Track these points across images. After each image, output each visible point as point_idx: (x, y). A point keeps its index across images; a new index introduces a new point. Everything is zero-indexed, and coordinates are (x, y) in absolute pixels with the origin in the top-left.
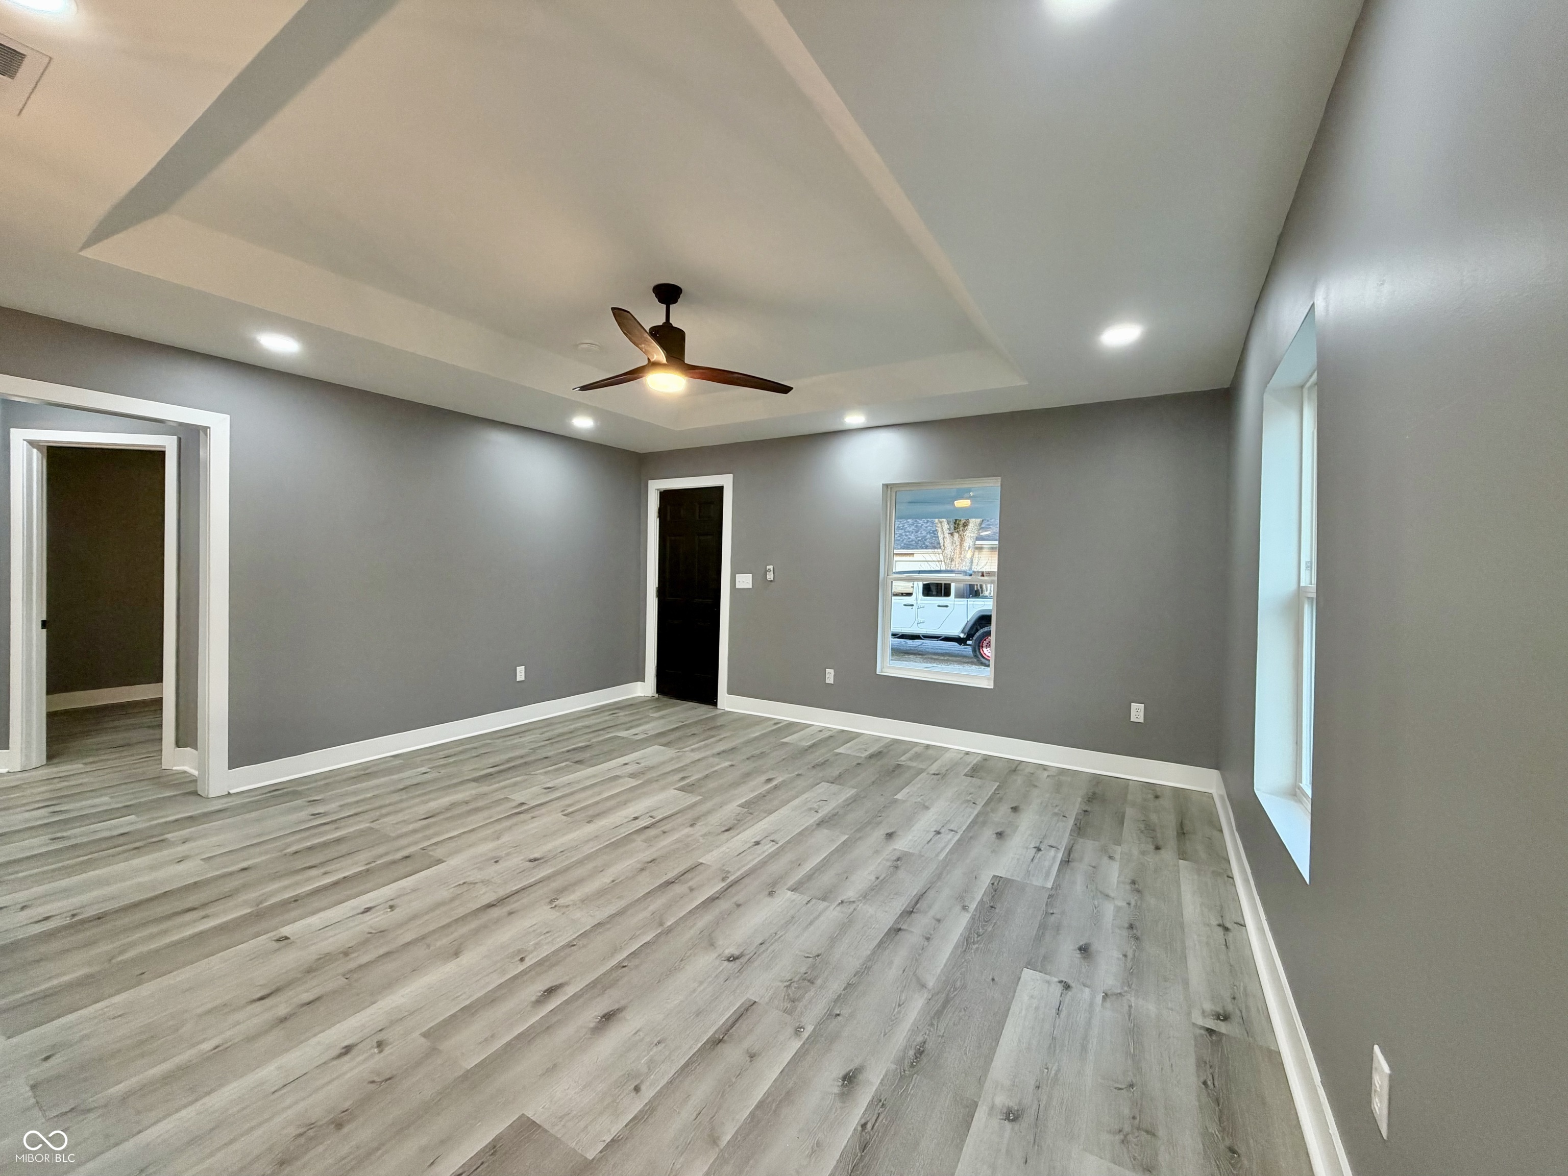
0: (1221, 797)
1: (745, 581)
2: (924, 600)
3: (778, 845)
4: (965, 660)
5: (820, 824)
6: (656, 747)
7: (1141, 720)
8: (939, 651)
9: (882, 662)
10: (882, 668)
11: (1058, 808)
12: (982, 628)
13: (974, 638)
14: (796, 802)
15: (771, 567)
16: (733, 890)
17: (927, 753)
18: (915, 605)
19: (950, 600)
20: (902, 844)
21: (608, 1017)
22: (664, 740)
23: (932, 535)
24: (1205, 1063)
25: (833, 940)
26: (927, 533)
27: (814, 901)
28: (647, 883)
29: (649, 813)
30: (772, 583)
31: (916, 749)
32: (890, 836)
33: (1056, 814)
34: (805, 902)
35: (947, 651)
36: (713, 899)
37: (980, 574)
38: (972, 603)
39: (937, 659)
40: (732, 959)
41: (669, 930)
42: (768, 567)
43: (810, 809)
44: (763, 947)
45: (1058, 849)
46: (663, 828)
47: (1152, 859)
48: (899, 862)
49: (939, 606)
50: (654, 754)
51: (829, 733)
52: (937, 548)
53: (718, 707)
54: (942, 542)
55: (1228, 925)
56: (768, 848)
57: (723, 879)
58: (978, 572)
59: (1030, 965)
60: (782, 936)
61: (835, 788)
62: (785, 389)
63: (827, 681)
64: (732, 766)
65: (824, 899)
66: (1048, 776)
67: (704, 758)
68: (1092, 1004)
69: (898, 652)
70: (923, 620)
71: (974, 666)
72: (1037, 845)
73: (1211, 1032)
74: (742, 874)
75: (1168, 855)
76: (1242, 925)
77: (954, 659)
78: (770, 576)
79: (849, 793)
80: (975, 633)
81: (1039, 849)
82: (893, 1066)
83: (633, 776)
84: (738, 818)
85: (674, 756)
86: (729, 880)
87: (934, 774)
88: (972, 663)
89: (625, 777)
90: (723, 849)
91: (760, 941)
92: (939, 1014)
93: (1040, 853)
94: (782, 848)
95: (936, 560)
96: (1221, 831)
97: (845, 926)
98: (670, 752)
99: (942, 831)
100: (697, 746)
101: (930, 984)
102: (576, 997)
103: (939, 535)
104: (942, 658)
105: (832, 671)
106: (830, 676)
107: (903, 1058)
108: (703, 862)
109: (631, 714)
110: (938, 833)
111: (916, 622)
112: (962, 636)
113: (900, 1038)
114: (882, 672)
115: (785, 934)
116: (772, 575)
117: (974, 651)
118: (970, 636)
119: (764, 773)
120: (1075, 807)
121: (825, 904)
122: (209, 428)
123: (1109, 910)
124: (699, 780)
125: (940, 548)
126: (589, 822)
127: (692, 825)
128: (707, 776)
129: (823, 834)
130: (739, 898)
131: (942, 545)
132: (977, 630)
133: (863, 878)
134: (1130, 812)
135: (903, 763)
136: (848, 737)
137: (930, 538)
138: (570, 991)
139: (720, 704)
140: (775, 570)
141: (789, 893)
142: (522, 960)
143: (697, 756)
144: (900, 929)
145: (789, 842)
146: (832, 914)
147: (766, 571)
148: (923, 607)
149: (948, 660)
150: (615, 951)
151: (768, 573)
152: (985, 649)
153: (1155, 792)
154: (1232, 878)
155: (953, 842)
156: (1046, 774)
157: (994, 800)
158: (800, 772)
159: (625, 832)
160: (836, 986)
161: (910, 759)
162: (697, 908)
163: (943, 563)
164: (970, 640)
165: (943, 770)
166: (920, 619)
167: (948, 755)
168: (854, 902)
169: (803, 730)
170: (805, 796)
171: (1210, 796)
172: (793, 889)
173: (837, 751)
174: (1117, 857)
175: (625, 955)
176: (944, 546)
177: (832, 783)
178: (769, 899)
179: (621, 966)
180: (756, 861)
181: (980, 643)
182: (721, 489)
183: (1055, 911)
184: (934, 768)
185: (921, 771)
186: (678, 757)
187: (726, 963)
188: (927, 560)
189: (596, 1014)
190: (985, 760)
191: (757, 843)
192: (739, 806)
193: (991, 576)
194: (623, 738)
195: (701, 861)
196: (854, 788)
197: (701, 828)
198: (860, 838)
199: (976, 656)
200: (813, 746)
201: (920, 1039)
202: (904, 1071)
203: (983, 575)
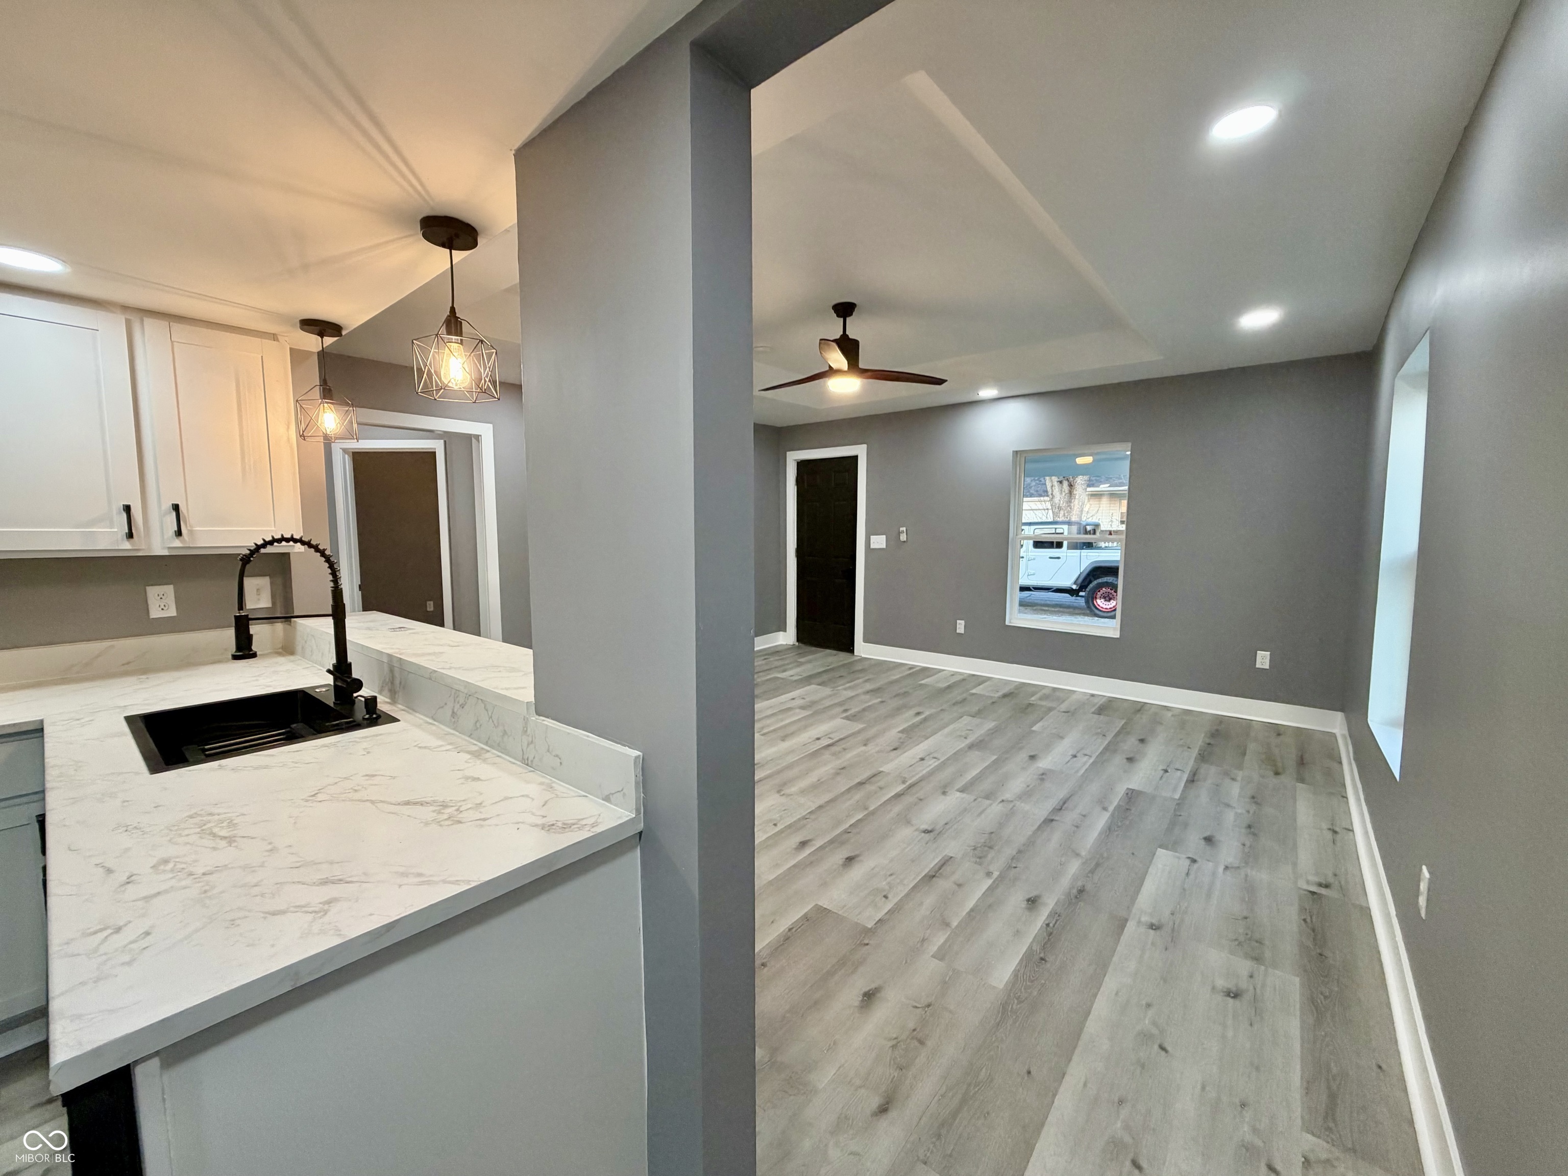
0: (1344, 736)
1: (879, 542)
2: (1034, 552)
3: (940, 762)
4: (1077, 611)
5: (971, 747)
6: (813, 686)
7: (1267, 667)
8: (1048, 602)
9: (1011, 614)
10: (1010, 620)
11: (1182, 741)
12: (1095, 579)
13: (1088, 590)
14: (946, 730)
15: (904, 529)
16: (914, 790)
17: (1055, 694)
18: (1025, 557)
19: (1063, 552)
20: (1044, 764)
21: (850, 860)
22: (819, 680)
23: (1038, 482)
24: (1306, 910)
25: (1001, 825)
26: (1032, 481)
27: (980, 799)
28: (843, 784)
29: (827, 735)
30: (905, 543)
31: (1044, 691)
32: (1032, 757)
33: (1182, 746)
34: (972, 800)
35: (1058, 603)
36: (898, 796)
37: (1108, 533)
38: (1086, 554)
39: (1047, 610)
40: (926, 832)
41: (873, 813)
42: (901, 529)
43: (960, 736)
44: (947, 827)
45: (1184, 772)
46: (843, 746)
47: (1273, 781)
48: (1043, 776)
49: (1051, 558)
50: (813, 691)
51: (961, 677)
52: (1044, 496)
53: (855, 654)
54: (1051, 491)
55: (1337, 829)
56: (932, 764)
57: (904, 782)
58: (1106, 531)
59: (1161, 846)
60: (960, 820)
61: (977, 721)
62: (940, 382)
63: (958, 631)
64: (882, 702)
65: (987, 797)
66: (1172, 716)
67: (857, 695)
68: (1214, 874)
69: (1023, 604)
70: (1034, 572)
71: (1086, 617)
72: (1165, 768)
73: (1313, 893)
74: (917, 780)
75: (1287, 779)
76: (1349, 830)
77: (1065, 610)
78: (903, 537)
79: (990, 725)
80: (1088, 584)
81: (1166, 771)
82: (1063, 897)
83: (802, 708)
84: (901, 741)
85: (830, 693)
86: (908, 784)
87: (1064, 712)
88: (1085, 614)
89: (795, 708)
90: (896, 762)
91: (945, 822)
92: (1092, 872)
93: (1168, 774)
94: (944, 763)
95: (1042, 508)
96: (1341, 763)
97: (1010, 815)
98: (827, 691)
99: (1078, 755)
100: (848, 685)
101: (1083, 853)
102: (822, 848)
103: (1047, 484)
104: (1053, 609)
105: (963, 622)
106: (961, 627)
107: (1069, 893)
108: (884, 770)
109: (781, 659)
110: (1075, 756)
111: (1026, 574)
112: (1074, 587)
113: (1065, 882)
114: (1010, 623)
115: (962, 819)
116: (905, 536)
117: (1087, 602)
118: (1082, 587)
119: (911, 708)
120: (1199, 740)
121: (988, 802)
122: (481, 436)
123: (1230, 817)
124: (859, 712)
125: (1048, 496)
126: (783, 740)
127: (865, 745)
128: (864, 710)
129: (975, 754)
130: (921, 794)
131: (1050, 493)
132: (1090, 582)
133: (1016, 786)
134: (1252, 747)
135: (1035, 702)
136: (980, 680)
137: (1035, 486)
138: (818, 843)
139: (857, 651)
140: (908, 532)
141: (958, 793)
142: (775, 825)
143: (850, 693)
144: (1052, 820)
145: (948, 759)
146: (995, 809)
147: (899, 533)
148: (1034, 559)
149: (1059, 612)
150: (839, 823)
151: (901, 534)
152: (1099, 601)
153: (1277, 730)
154: (1347, 798)
155: (1088, 764)
156: (1169, 714)
157: (1123, 732)
158: (943, 707)
159: (813, 748)
160: (1009, 851)
161: (1041, 699)
162: (889, 800)
163: (1050, 511)
164: (1082, 591)
165: (1073, 708)
166: (1031, 571)
167: (1074, 697)
168: (1012, 801)
169: (936, 674)
170: (951, 727)
171: (1333, 735)
172: (962, 790)
173: (971, 691)
174: (1239, 778)
175: (847, 826)
176: (1052, 494)
177: (973, 717)
178: (943, 797)
179: (847, 832)
180: (924, 772)
181: (1093, 594)
182: (855, 458)
183: (1182, 814)
184: (1063, 707)
185: (1050, 709)
186: (834, 695)
187: (923, 834)
188: (1033, 508)
189: (841, 857)
190: (1110, 701)
191: (922, 759)
192: (899, 732)
193: (1119, 535)
194: (782, 679)
195: (881, 769)
196: (994, 721)
197: (872, 748)
198: (1006, 759)
199: (1089, 607)
200: (949, 687)
201: (1080, 884)
202: (1071, 899)
203: (1110, 534)
